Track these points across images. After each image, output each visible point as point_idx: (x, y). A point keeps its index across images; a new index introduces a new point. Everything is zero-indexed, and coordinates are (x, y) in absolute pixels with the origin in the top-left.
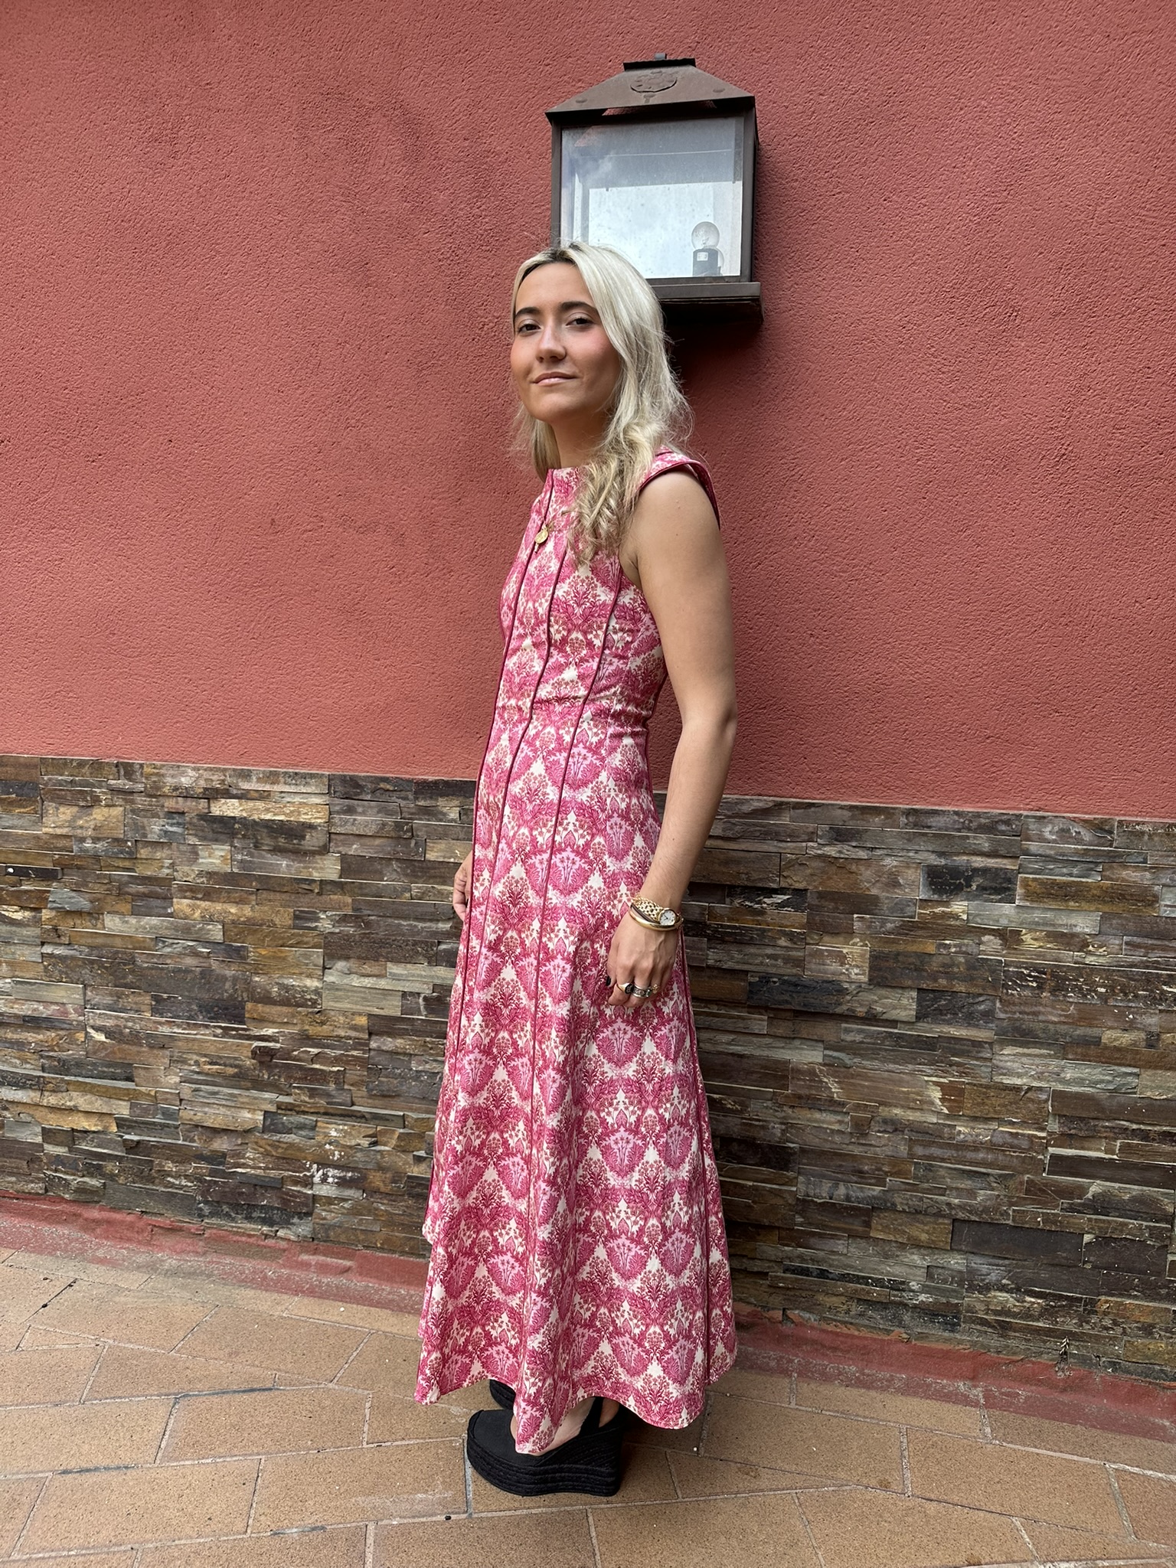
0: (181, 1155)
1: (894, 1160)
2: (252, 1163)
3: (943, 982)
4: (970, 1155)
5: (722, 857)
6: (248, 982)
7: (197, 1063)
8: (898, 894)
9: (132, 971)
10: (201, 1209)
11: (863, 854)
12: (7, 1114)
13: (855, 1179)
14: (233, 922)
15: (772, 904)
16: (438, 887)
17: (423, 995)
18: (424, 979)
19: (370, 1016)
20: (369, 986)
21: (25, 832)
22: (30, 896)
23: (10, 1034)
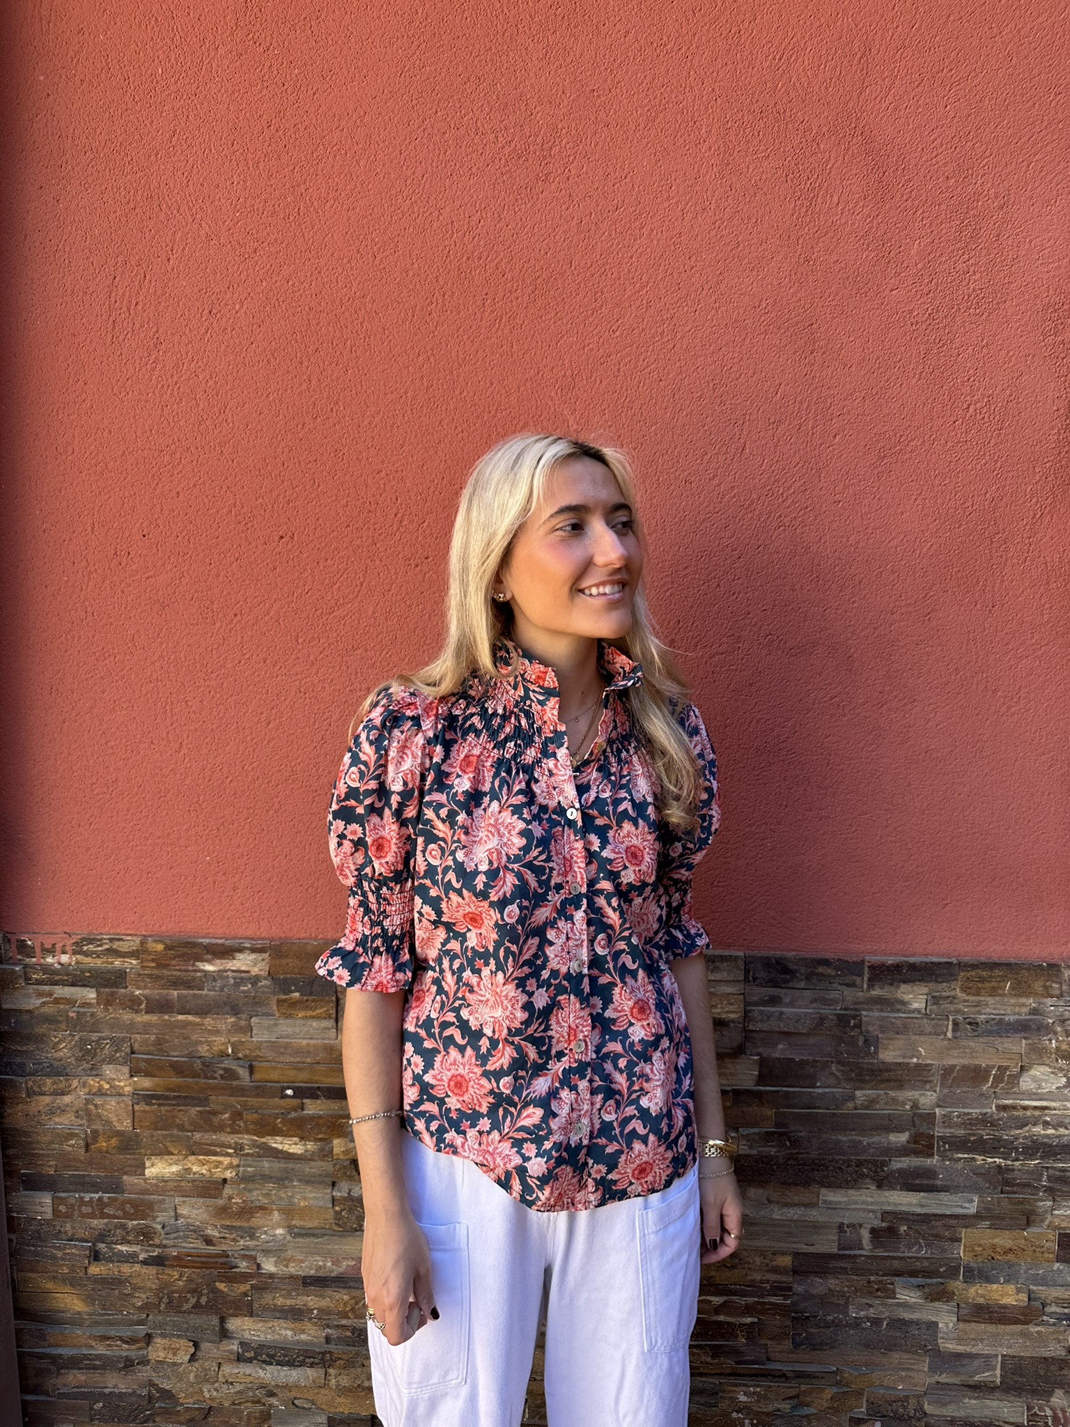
16: (892, 1093)
17: (869, 1226)
18: (870, 1207)
19: (796, 1255)
20: (795, 1217)
21: (312, 1042)
22: (317, 1124)
23: (281, 1299)
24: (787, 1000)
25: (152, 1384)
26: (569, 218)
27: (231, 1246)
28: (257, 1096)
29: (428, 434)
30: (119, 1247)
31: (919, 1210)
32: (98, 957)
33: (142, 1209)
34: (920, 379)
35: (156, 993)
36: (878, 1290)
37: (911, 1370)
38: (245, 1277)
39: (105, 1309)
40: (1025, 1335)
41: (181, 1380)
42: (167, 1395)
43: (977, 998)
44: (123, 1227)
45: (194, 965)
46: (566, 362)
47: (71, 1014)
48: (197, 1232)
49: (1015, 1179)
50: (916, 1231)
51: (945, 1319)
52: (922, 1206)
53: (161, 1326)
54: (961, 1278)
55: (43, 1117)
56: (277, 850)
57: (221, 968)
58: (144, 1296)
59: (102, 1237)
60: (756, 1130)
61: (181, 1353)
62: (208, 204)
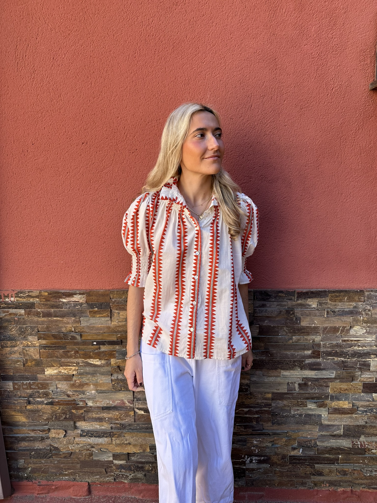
12: (94, 450)
16: (305, 337)
17: (298, 383)
18: (298, 376)
19: (273, 393)
20: (272, 381)
21: (102, 325)
22: (105, 354)
23: (95, 415)
24: (268, 305)
25: (51, 445)
26: (185, 19)
27: (76, 397)
28: (83, 345)
29: (136, 102)
30: (37, 399)
31: (315, 377)
32: (24, 298)
33: (44, 386)
34: (315, 79)
35: (46, 310)
36: (301, 404)
37: (312, 431)
38: (82, 408)
39: (33, 421)
40: (351, 418)
41: (61, 443)
42: (57, 449)
43: (335, 303)
44: (38, 392)
45: (59, 300)
46: (186, 74)
47: (16, 319)
48: (64, 393)
49: (347, 365)
50: (314, 384)
51: (324, 413)
52: (316, 375)
53: (53, 426)
54: (329, 399)
55: (8, 355)
56: (87, 259)
57: (69, 300)
58: (47, 416)
59: (31, 396)
60: (258, 351)
61: (61, 434)
62: (50, 16)
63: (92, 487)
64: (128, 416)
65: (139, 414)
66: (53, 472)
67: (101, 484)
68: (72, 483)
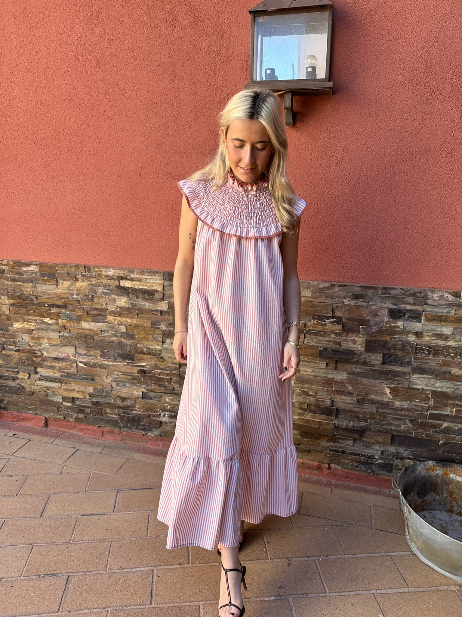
0: (112, 406)
1: (371, 413)
2: (138, 411)
3: (393, 351)
4: (399, 412)
5: (310, 305)
6: (135, 346)
7: (118, 375)
8: (377, 319)
9: (93, 342)
10: (120, 425)
11: (365, 304)
12: (49, 392)
13: (356, 419)
14: (129, 325)
15: (329, 322)
21: (51, 292)
22: (54, 315)
23: (49, 363)
25: (19, 384)
27: (36, 348)
28: (38, 306)
30: (10, 347)
33: (14, 336)
35: (12, 276)
38: (39, 357)
39: (7, 363)
41: (26, 384)
42: (23, 388)
44: (10, 341)
45: (21, 268)
48: (27, 343)
53: (21, 369)
56: (39, 236)
57: (27, 269)
58: (16, 360)
59: (5, 343)
61: (26, 376)
63: (49, 422)
64: (72, 366)
65: (81, 367)
66: (21, 406)
67: (56, 420)
68: (34, 416)
